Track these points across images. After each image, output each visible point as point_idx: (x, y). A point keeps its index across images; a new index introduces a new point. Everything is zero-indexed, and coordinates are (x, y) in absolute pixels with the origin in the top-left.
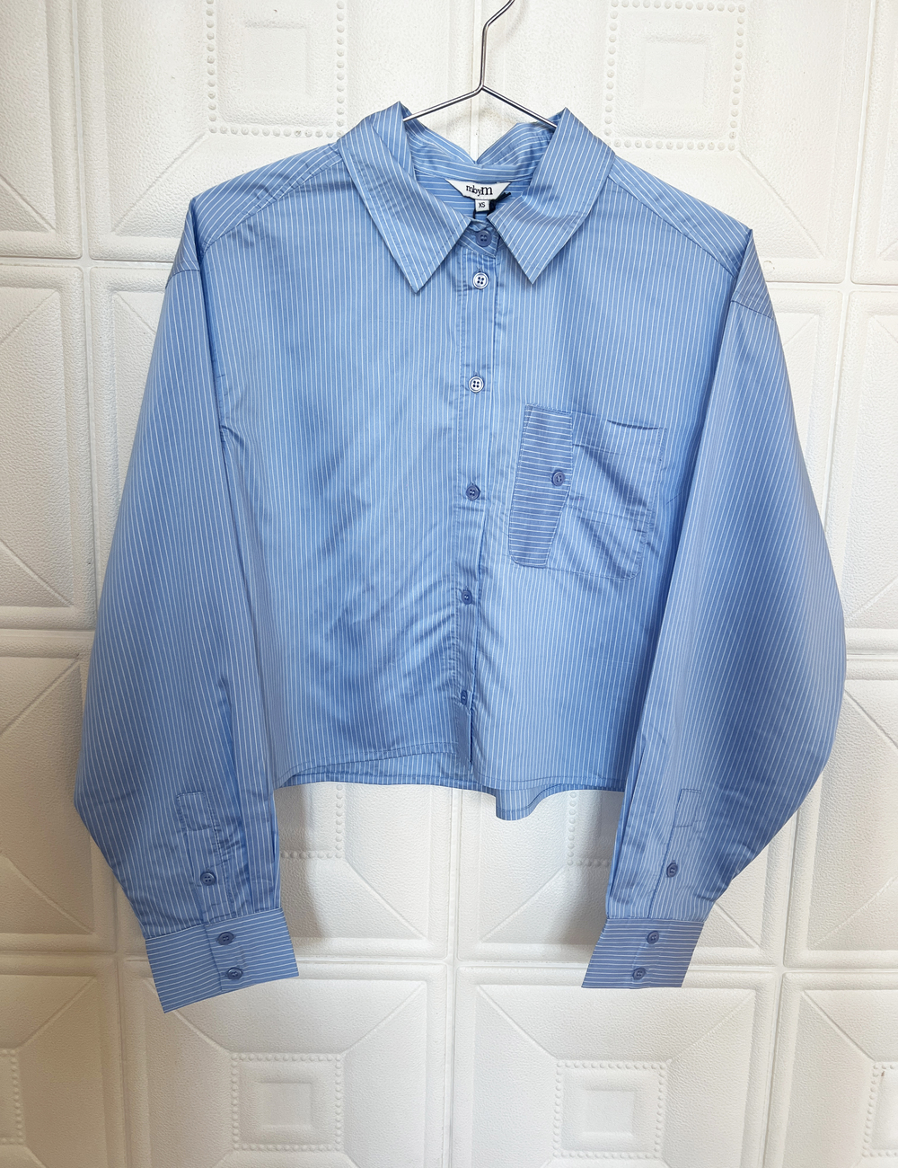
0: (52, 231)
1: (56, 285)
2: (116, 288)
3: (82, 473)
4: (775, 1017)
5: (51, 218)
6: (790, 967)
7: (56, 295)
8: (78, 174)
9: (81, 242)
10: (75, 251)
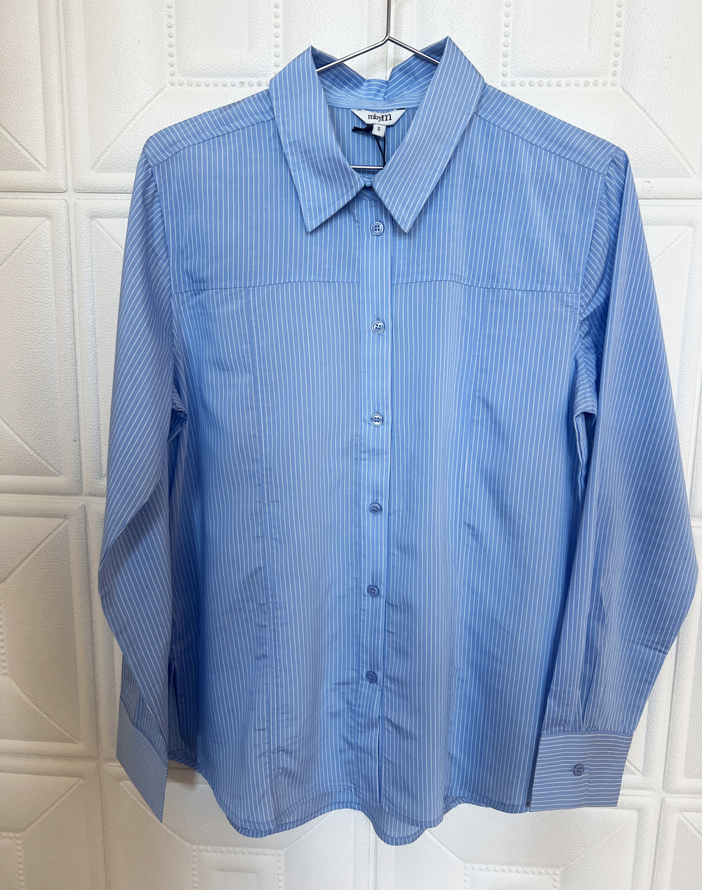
0: (44, 170)
1: (46, 215)
2: (93, 216)
3: (69, 367)
4: (655, 834)
5: (43, 160)
6: (668, 792)
7: (48, 222)
8: (64, 123)
9: (67, 178)
10: (63, 187)
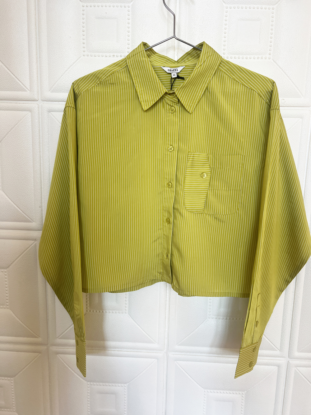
0: (29, 91)
1: (30, 110)
2: (50, 111)
3: (38, 175)
4: (285, 377)
5: (28, 87)
6: (291, 358)
7: (30, 113)
8: (38, 71)
9: (38, 95)
10: (36, 98)
